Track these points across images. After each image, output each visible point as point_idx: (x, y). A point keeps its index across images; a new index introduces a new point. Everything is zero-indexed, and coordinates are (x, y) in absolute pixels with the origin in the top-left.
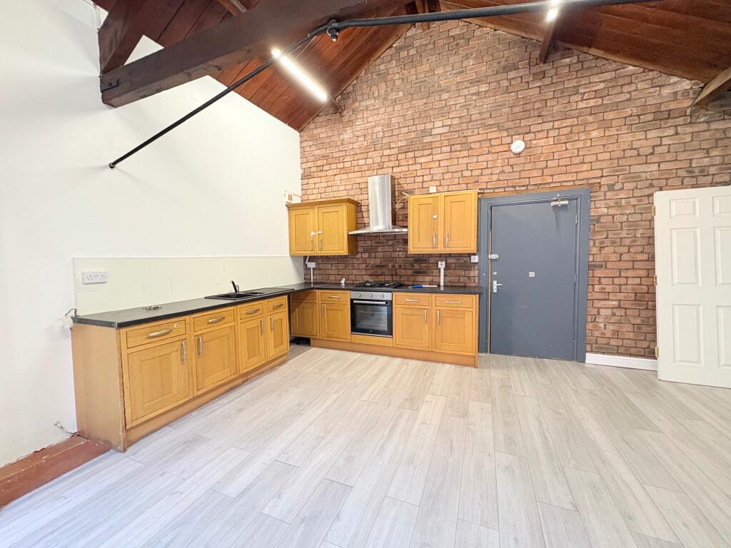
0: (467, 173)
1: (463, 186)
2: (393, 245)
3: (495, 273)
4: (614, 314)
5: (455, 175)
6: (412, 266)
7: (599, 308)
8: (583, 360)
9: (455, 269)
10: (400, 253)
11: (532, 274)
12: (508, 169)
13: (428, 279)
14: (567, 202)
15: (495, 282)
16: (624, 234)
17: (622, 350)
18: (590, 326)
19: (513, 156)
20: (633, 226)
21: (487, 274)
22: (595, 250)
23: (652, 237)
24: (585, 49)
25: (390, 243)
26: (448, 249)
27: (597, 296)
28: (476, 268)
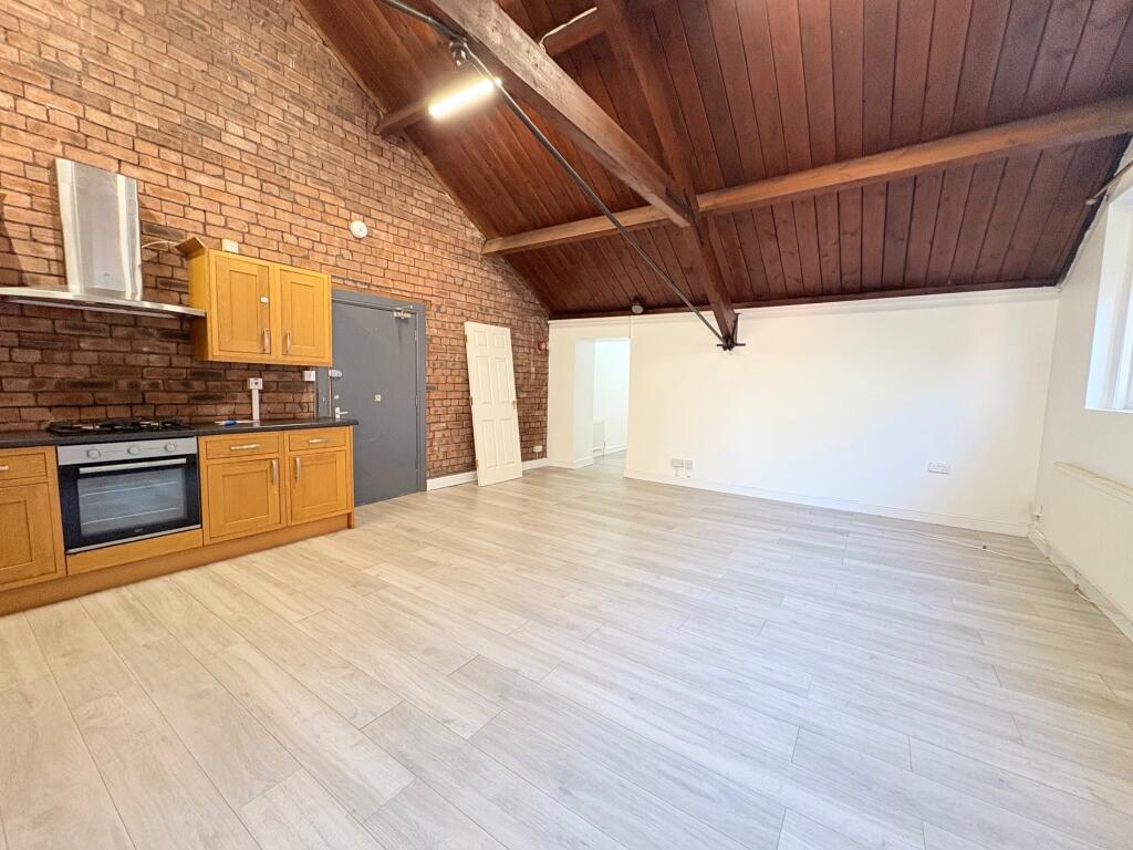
0: (290, 239)
1: (286, 259)
2: (130, 338)
3: (337, 397)
4: (444, 436)
5: (271, 234)
6: (186, 384)
7: (434, 431)
8: (424, 489)
9: (277, 391)
10: (153, 358)
11: (378, 398)
12: (347, 254)
13: (224, 410)
14: (409, 316)
15: (337, 410)
16: (448, 357)
17: (450, 470)
18: (428, 452)
19: (352, 239)
20: (453, 349)
21: (327, 397)
22: (430, 371)
23: (465, 362)
24: (419, 152)
25: (120, 332)
26: (288, 358)
27: (433, 419)
28: (310, 389)
